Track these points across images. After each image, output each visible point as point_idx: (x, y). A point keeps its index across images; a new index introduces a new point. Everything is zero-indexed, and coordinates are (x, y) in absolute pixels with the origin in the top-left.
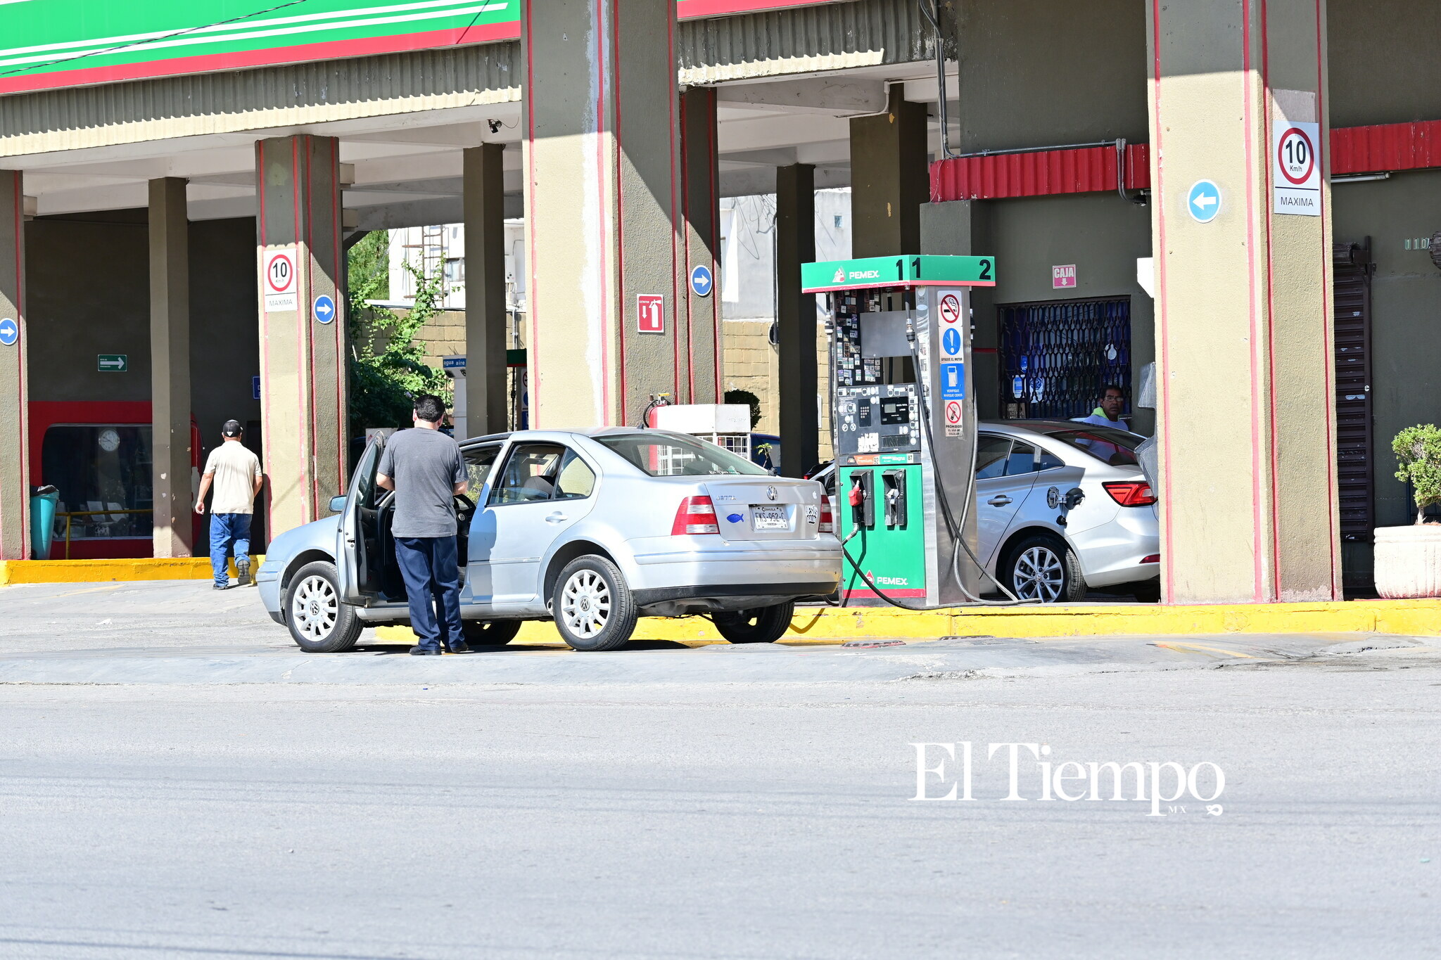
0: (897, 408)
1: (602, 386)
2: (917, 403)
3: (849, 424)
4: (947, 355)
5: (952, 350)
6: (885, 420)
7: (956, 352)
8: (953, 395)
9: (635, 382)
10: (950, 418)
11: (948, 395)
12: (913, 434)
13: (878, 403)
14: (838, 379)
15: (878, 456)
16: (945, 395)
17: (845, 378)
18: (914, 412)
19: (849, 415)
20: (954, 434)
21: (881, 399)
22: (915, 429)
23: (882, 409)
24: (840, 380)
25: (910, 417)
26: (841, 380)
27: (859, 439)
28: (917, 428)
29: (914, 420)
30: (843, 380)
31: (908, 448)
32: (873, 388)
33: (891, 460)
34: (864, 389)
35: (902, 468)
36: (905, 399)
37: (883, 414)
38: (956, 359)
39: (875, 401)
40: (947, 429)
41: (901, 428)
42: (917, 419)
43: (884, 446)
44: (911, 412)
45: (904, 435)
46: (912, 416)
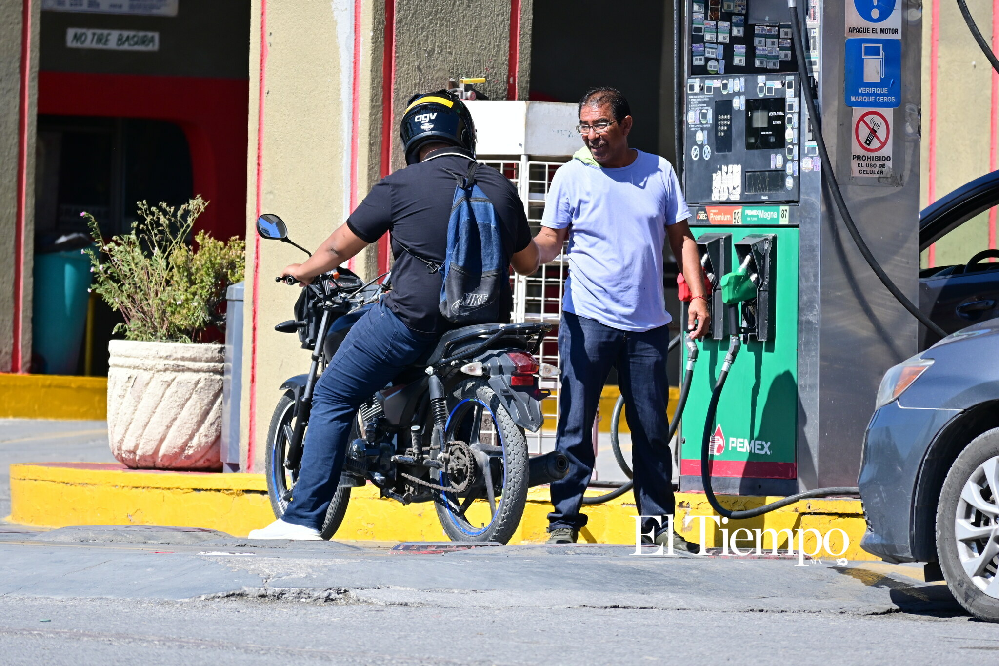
0: (771, 119)
1: (352, 60)
2: (797, 110)
3: (701, 147)
4: (862, 23)
5: (875, 13)
6: (752, 141)
7: (883, 17)
8: (872, 99)
9: (417, 55)
10: (863, 142)
11: (861, 99)
12: (791, 168)
13: (743, 108)
14: (691, 61)
15: (739, 210)
16: (853, 99)
17: (707, 60)
18: (792, 128)
19: (702, 129)
20: (872, 172)
21: (748, 101)
22: (792, 161)
23: (749, 120)
24: (696, 63)
25: (787, 137)
26: (698, 62)
27: (714, 175)
28: (796, 158)
29: (792, 143)
30: (702, 63)
31: (782, 195)
32: (737, 81)
33: (757, 216)
34: (725, 82)
35: (770, 233)
36: (779, 103)
37: (751, 131)
38: (883, 31)
39: (739, 103)
40: (854, 163)
41: (773, 156)
42: (796, 141)
43: (749, 191)
44: (789, 127)
45: (776, 171)
46: (790, 134)
